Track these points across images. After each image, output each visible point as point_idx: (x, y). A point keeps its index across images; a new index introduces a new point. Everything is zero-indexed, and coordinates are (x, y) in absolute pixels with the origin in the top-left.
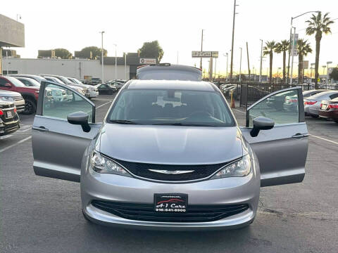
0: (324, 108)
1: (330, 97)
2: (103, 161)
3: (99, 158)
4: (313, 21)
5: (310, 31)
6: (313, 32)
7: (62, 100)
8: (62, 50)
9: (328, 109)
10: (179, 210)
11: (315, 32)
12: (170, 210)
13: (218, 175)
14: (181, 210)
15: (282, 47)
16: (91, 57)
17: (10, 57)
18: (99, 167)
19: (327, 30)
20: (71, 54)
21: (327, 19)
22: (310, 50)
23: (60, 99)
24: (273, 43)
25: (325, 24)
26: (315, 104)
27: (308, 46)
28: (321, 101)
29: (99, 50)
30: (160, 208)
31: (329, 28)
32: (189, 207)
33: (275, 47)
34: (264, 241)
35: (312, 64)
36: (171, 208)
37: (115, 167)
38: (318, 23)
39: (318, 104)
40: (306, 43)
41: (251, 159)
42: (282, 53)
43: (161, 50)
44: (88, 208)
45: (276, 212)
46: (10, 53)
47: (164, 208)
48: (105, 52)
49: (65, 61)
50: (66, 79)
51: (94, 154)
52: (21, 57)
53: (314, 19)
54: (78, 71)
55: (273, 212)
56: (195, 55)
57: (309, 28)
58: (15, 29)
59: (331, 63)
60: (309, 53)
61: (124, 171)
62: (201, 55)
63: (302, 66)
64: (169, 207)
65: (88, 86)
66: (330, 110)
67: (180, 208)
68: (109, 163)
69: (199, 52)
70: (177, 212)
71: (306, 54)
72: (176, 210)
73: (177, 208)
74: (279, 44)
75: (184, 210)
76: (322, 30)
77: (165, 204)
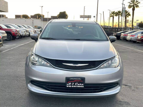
0: (139, 38)
1: (141, 33)
2: (37, 59)
3: (35, 57)
4: (131, 2)
5: (130, 7)
6: (131, 7)
7: (24, 35)
8: (25, 15)
9: (141, 38)
10: (80, 87)
11: (132, 7)
12: (75, 86)
13: (102, 66)
14: (81, 87)
15: (118, 14)
16: (38, 18)
17: (3, 18)
18: (35, 62)
19: (137, 6)
20: (29, 17)
21: (137, 1)
22: (130, 15)
23: (23, 34)
24: (114, 12)
25: (136, 3)
26: (135, 36)
27: (129, 13)
28: (138, 35)
29: (41, 15)
30: (69, 85)
31: (138, 5)
32: (85, 85)
33: (115, 14)
34: (126, 102)
35: (130, 21)
36: (75, 85)
37: (43, 62)
38: (133, 3)
39: (136, 36)
40: (128, 12)
41: (119, 58)
42: (118, 16)
43: (67, 15)
44: (28, 85)
45: (128, 86)
46: (3, 16)
47: (71, 85)
48: (43, 16)
49: (27, 20)
50: (26, 26)
51: (32, 55)
52: (8, 18)
53: (132, 1)
54: (32, 24)
55: (126, 85)
56: (81, 17)
57: (129, 5)
58: (4, 4)
59: (138, 20)
60: (129, 16)
61: (48, 65)
62: (84, 17)
63: (126, 22)
64: (74, 85)
65: (35, 29)
66: (142, 39)
67: (80, 85)
68: (40, 60)
69: (83, 16)
70: (79, 88)
71: (128, 17)
72: (78, 86)
73: (79, 85)
74: (117, 12)
75: (83, 87)
76: (135, 6)
77: (72, 83)
